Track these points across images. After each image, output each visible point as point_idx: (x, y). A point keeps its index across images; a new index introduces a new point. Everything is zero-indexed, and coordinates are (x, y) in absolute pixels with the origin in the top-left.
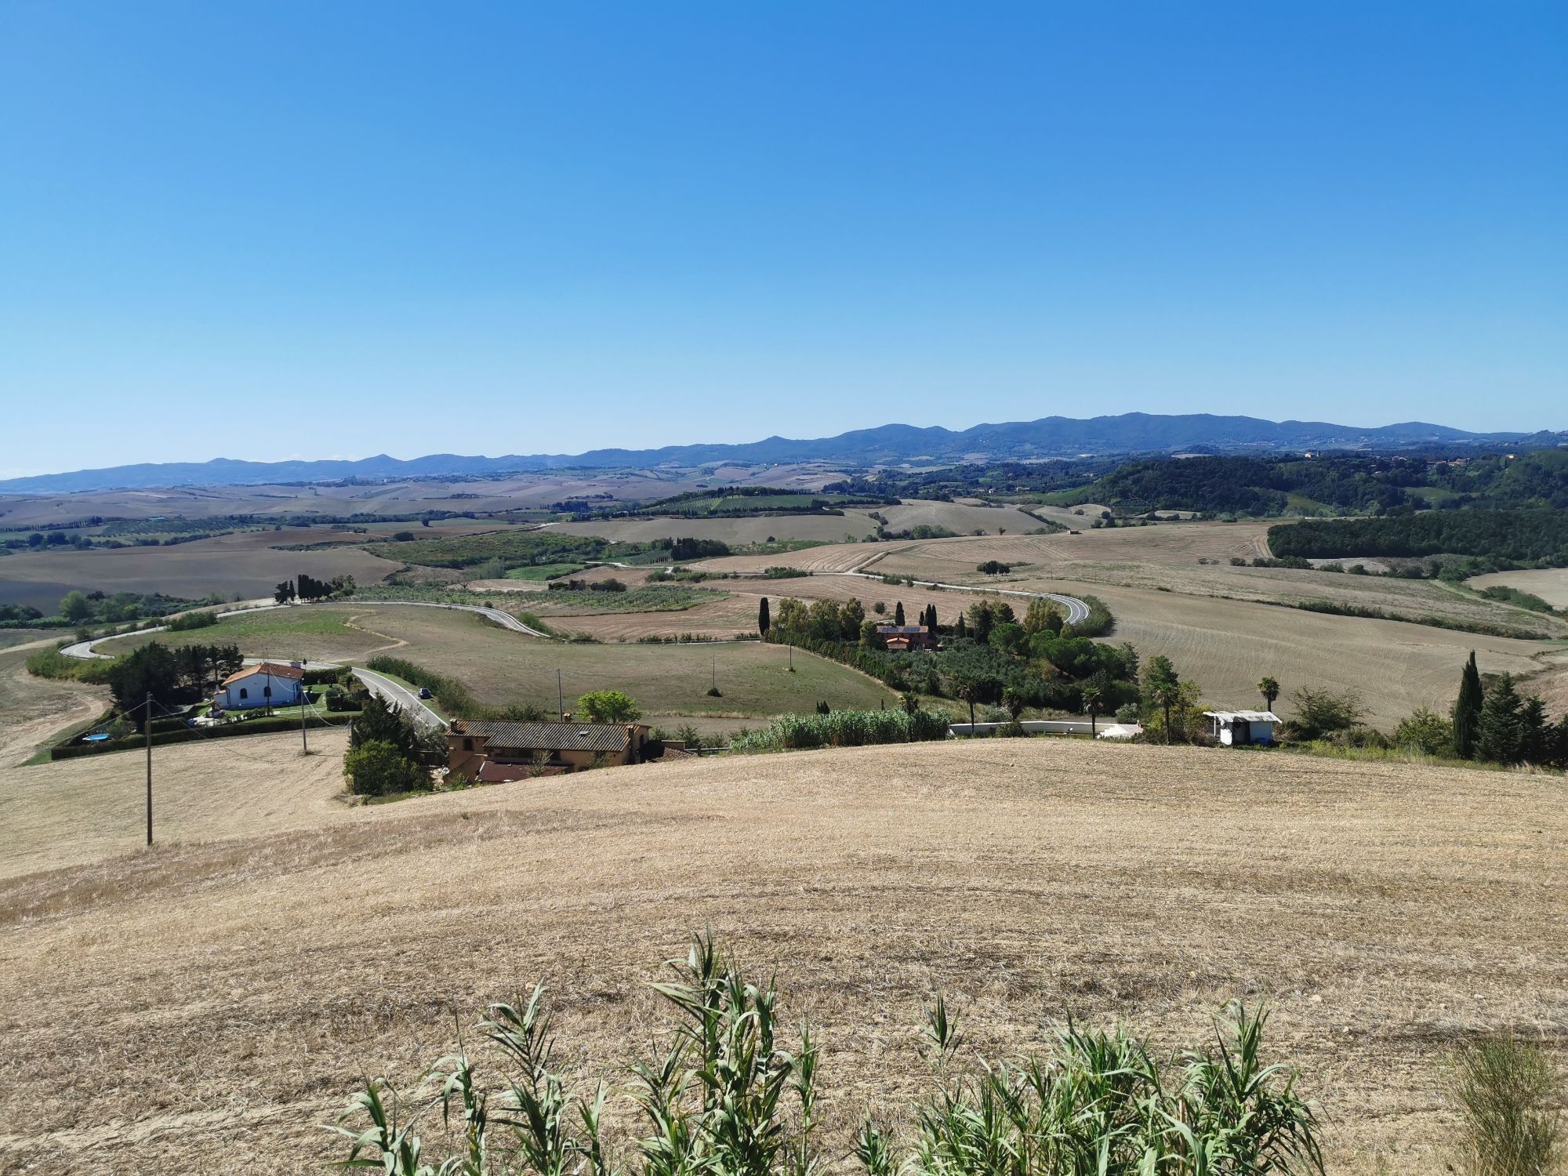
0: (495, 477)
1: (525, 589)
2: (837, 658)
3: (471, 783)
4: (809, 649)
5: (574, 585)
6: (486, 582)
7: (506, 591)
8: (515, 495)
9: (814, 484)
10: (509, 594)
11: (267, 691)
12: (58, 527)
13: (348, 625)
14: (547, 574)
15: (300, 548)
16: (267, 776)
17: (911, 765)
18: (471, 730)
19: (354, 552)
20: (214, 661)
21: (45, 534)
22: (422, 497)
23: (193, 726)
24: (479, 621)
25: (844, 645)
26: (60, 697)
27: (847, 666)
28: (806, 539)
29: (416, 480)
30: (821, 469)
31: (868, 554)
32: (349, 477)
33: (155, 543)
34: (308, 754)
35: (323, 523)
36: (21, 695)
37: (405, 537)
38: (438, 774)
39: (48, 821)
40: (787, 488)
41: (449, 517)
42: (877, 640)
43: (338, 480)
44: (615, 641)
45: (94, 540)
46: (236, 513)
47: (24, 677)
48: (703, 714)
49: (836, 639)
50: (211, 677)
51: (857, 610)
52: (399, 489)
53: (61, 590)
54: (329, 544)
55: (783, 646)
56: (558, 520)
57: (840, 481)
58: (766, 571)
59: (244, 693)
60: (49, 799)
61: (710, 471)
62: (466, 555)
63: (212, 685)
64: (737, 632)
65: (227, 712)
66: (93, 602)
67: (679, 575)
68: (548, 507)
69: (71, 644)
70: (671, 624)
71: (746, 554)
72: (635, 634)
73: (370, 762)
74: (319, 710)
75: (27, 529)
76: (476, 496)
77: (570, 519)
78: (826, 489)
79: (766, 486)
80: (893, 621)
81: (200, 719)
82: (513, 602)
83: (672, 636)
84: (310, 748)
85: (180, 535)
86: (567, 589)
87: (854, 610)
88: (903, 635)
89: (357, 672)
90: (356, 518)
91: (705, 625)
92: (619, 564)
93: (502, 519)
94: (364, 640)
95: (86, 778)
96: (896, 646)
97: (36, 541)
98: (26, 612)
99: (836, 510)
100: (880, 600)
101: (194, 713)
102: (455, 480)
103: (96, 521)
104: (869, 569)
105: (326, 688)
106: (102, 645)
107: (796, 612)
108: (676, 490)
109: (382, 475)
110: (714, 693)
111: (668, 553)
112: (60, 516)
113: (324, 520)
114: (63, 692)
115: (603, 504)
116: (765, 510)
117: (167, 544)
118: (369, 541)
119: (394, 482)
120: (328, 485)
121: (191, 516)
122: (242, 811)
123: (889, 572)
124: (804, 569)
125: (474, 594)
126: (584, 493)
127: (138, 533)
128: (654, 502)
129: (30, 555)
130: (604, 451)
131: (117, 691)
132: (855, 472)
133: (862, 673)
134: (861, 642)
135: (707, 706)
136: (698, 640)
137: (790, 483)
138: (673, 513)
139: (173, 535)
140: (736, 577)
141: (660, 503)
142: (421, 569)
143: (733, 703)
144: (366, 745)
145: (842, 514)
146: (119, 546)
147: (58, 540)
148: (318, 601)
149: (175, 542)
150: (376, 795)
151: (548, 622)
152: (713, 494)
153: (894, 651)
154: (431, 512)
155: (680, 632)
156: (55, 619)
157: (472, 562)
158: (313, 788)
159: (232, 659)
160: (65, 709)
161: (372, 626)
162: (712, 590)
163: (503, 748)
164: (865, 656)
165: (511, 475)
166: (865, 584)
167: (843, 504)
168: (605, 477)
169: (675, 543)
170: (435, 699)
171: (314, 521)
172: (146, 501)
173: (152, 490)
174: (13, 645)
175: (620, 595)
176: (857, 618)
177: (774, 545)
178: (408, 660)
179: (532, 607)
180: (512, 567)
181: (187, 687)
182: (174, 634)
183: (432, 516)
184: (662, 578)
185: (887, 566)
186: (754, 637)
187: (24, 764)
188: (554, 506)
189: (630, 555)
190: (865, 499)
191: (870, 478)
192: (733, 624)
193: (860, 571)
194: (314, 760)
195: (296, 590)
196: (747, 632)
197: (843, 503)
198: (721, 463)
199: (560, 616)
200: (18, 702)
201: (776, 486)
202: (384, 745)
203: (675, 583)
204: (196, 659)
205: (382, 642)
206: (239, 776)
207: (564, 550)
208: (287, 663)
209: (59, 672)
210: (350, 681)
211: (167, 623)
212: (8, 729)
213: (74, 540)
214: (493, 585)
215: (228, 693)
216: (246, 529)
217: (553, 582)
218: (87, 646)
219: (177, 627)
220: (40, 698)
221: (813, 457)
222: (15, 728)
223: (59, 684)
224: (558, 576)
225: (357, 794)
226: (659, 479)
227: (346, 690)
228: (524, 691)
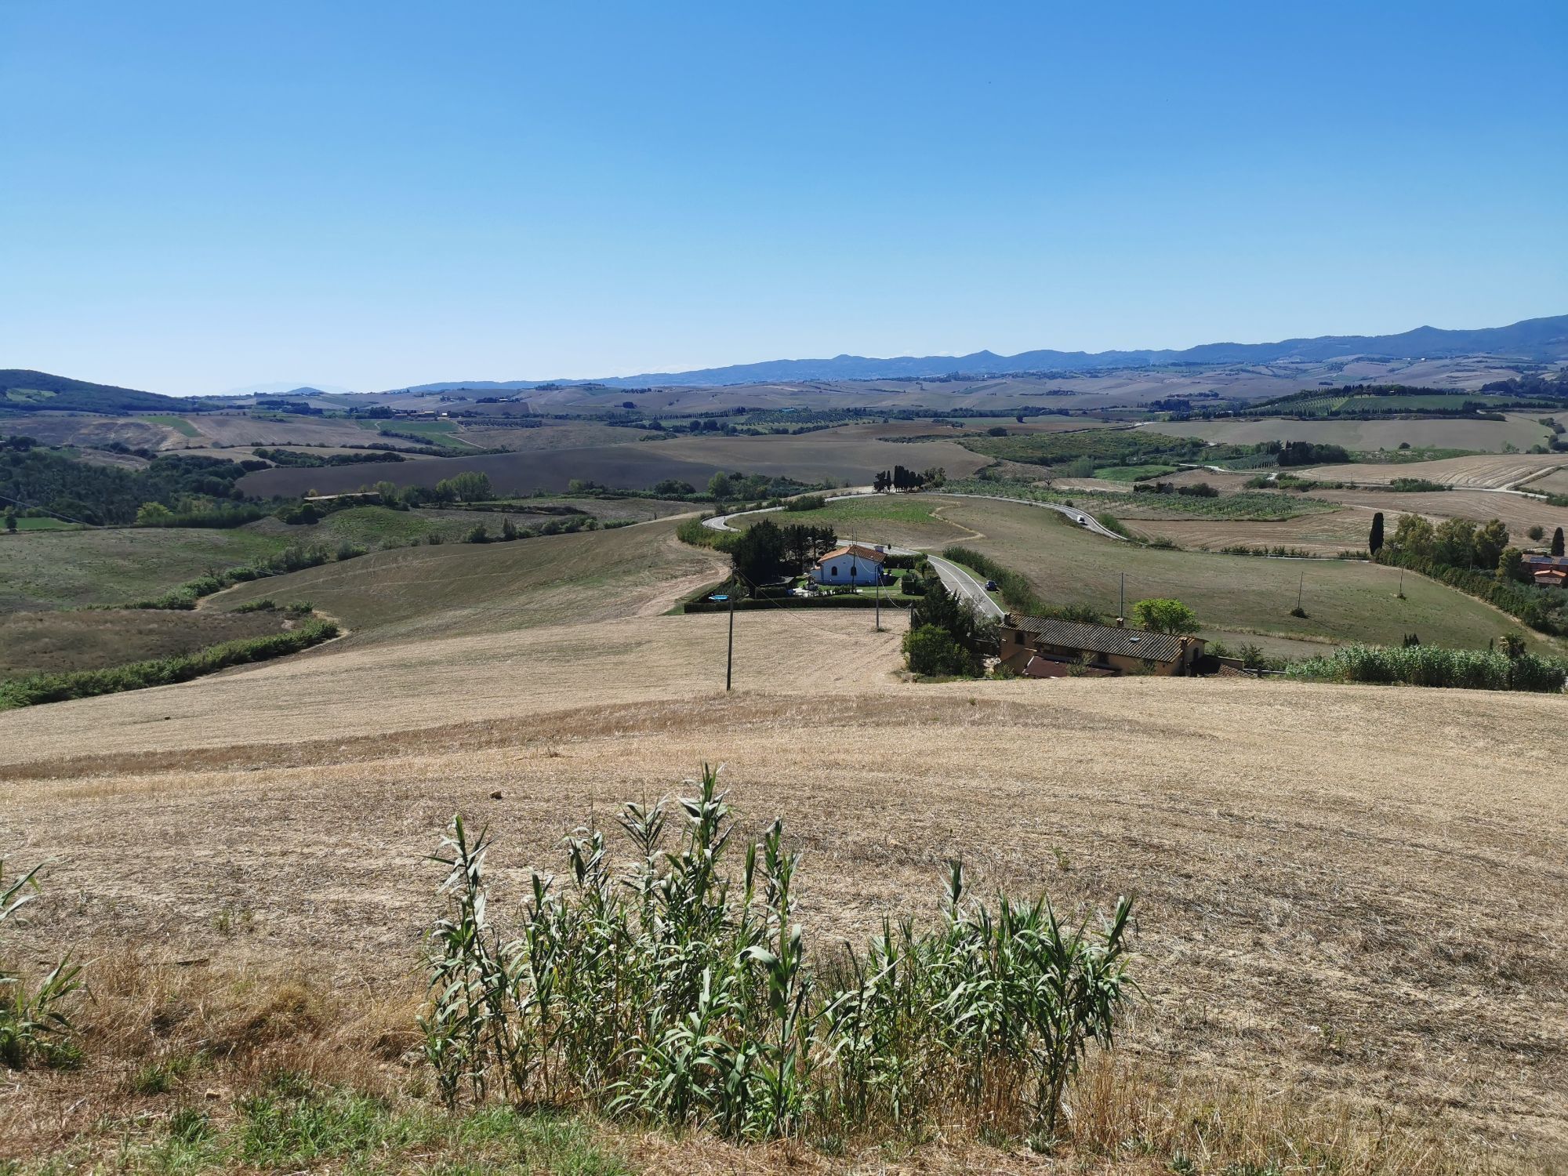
0: (1094, 374)
1: (1110, 489)
2: (1463, 588)
3: (1017, 674)
4: (1429, 574)
5: (1161, 488)
6: (1072, 480)
7: (1088, 490)
8: (1113, 392)
9: (1469, 383)
10: (1092, 494)
11: (854, 571)
12: (712, 415)
13: (933, 515)
14: (1136, 476)
15: (902, 440)
16: (845, 646)
17: (1479, 715)
18: (1024, 624)
19: (950, 445)
20: (814, 540)
21: (702, 421)
22: (1017, 394)
23: (792, 596)
24: (1057, 520)
25: (1475, 574)
26: (699, 561)
27: (1476, 598)
28: (1450, 447)
29: (1015, 376)
30: (1482, 365)
31: (1531, 468)
32: (953, 373)
33: (785, 432)
34: (880, 630)
35: (925, 416)
36: (671, 557)
37: (998, 432)
38: (990, 663)
39: (673, 662)
40: (1434, 387)
41: (1043, 414)
42: (1522, 571)
43: (942, 375)
44: (1197, 549)
45: (739, 427)
46: (852, 407)
47: (674, 542)
48: (1282, 634)
49: (1466, 566)
50: (811, 554)
51: (1499, 534)
52: (996, 385)
53: (708, 470)
54: (928, 437)
55: (1397, 568)
56: (1154, 419)
57: (1506, 379)
58: (1392, 483)
59: (834, 571)
60: (677, 645)
61: (1339, 367)
62: (1058, 452)
63: (810, 561)
64: (1342, 549)
65: (820, 587)
66: (734, 482)
67: (1285, 483)
68: (1146, 406)
69: (711, 516)
70: (1266, 535)
71: (1369, 462)
72: (1221, 542)
73: (925, 645)
74: (895, 592)
75: (689, 416)
76: (1073, 393)
77: (1167, 418)
78: (1486, 389)
79: (1406, 384)
80: (1549, 551)
81: (799, 590)
82: (1095, 502)
83: (1262, 549)
84: (882, 625)
85: (805, 426)
86: (1153, 491)
87: (1495, 534)
88: (1558, 568)
89: (932, 560)
90: (956, 413)
91: (1305, 539)
92: (1216, 468)
93: (1096, 416)
94: (945, 529)
95: (706, 631)
96: (1545, 580)
97: (695, 428)
98: (683, 487)
99: (1494, 414)
100: (1535, 523)
101: (794, 584)
102: (1053, 376)
103: (741, 411)
104: (1529, 486)
105: (902, 572)
106: (733, 520)
107: (1418, 531)
108: (1290, 388)
109: (984, 370)
110: (1299, 613)
111: (1273, 458)
112: (714, 406)
113: (926, 414)
114: (701, 557)
115: (1207, 403)
116: (1401, 411)
117: (795, 433)
118: (965, 436)
119: (993, 377)
120: (932, 380)
121: (816, 408)
122: (818, 674)
123: (1557, 491)
124: (1442, 482)
125: (1056, 492)
126: (1186, 391)
127: (773, 422)
128: (1265, 401)
129: (690, 439)
130: (1214, 346)
131: (736, 559)
132: (1529, 368)
133: (1494, 607)
134: (1499, 571)
135: (1288, 627)
136: (1293, 554)
137: (1440, 380)
138: (1286, 414)
139: (800, 425)
140: (1353, 487)
141: (1272, 402)
142: (1010, 464)
143: (1321, 626)
144: (924, 628)
145: (1502, 419)
146: (757, 433)
147: (711, 427)
148: (912, 491)
149: (801, 431)
150: (930, 675)
151: (1128, 525)
152: (1337, 393)
153: (1543, 586)
154: (1026, 409)
155: (1272, 545)
156: (705, 495)
157: (1061, 460)
158: (878, 662)
159: (828, 540)
160: (701, 572)
161: (952, 518)
162: (1320, 501)
163: (1052, 646)
164: (1500, 588)
165: (1110, 372)
166: (1524, 504)
167: (1506, 408)
168: (1211, 374)
169: (1284, 447)
170: (1001, 592)
171: (918, 415)
172: (782, 394)
173: (786, 384)
174: (672, 515)
175: (1209, 501)
176: (1498, 543)
177: (1408, 453)
178: (980, 552)
179: (1113, 509)
180: (1101, 467)
181: (791, 561)
182: (789, 514)
183: (1027, 412)
184: (1263, 485)
185: (1556, 483)
186: (1363, 557)
187: (664, 614)
188: (1153, 404)
189: (1230, 458)
190: (1536, 402)
191: (1548, 377)
192: (1340, 541)
193: (1516, 488)
194: (886, 635)
195: (892, 479)
196: (1353, 550)
197: (1506, 406)
198: (1351, 358)
199: (1142, 519)
200: (668, 562)
201: (1419, 384)
202: (939, 630)
203: (1277, 492)
204: (800, 537)
205: (961, 533)
206: (821, 643)
207: (1157, 450)
208: (871, 547)
209: (699, 540)
210: (926, 568)
211: (785, 504)
212: (659, 584)
213: (724, 427)
214: (1078, 484)
215: (822, 570)
216: (859, 421)
217: (1138, 484)
218: (722, 519)
219: (793, 508)
220: (684, 561)
221: (1473, 351)
222: (664, 584)
223: (699, 550)
224: (1148, 478)
225: (913, 671)
226: (1275, 376)
227: (920, 576)
228: (1089, 592)
